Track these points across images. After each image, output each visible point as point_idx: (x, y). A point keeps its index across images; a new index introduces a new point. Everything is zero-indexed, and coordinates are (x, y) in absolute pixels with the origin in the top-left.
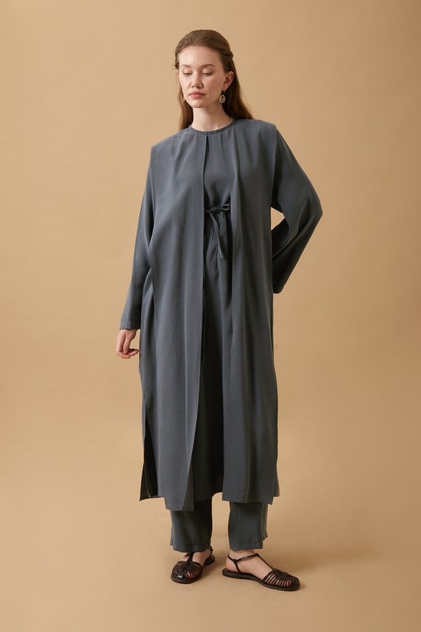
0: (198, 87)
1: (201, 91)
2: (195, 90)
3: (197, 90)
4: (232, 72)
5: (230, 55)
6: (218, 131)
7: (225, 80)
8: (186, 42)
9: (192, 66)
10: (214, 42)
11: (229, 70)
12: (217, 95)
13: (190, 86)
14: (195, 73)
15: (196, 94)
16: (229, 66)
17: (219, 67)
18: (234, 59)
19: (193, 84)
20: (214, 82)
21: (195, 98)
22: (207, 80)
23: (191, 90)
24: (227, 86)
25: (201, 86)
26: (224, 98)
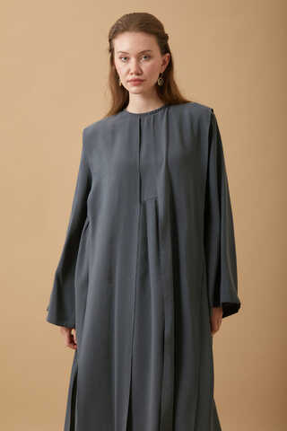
0: (138, 74)
1: (140, 77)
2: (134, 77)
3: (136, 77)
4: (168, 54)
6: (152, 112)
7: (161, 63)
8: (122, 28)
9: (128, 52)
11: (165, 53)
12: (155, 79)
13: (128, 73)
14: (133, 60)
15: (135, 80)
16: (165, 49)
17: (156, 51)
18: (169, 42)
19: (132, 71)
20: (153, 66)
21: (135, 85)
22: (146, 66)
23: (130, 77)
24: (164, 68)
25: (140, 72)
26: (162, 81)
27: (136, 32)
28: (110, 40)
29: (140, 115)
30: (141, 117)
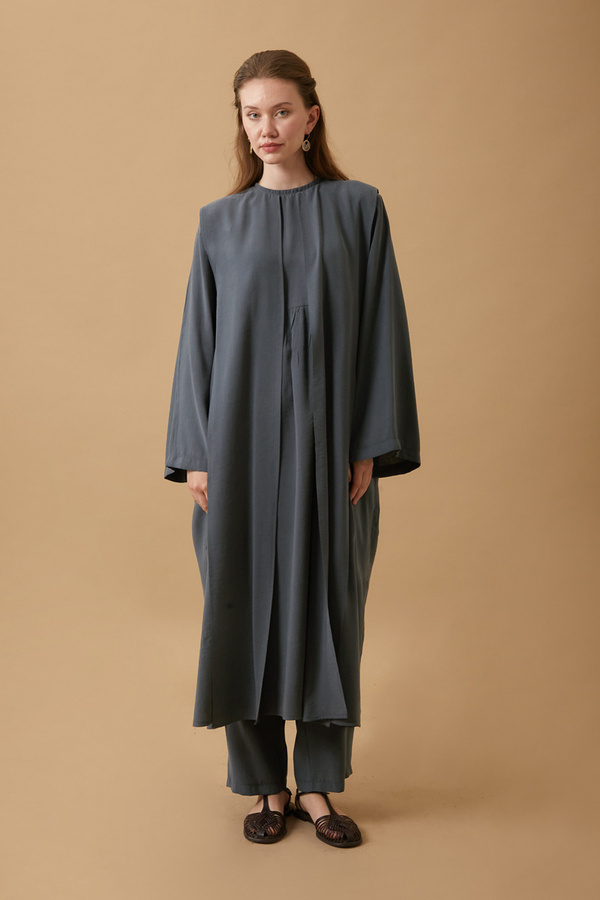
0: (272, 136)
1: (276, 141)
2: (267, 140)
3: (271, 141)
4: (316, 107)
5: (312, 83)
6: (297, 190)
7: (307, 119)
8: (249, 74)
9: (259, 107)
10: (287, 68)
11: (312, 105)
12: (299, 142)
13: (259, 135)
14: (265, 117)
15: (270, 145)
16: (311, 99)
17: (298, 103)
18: (317, 89)
19: (265, 132)
20: (293, 125)
21: (269, 152)
22: (283, 125)
23: (263, 141)
24: (311, 127)
25: (275, 134)
26: (309, 145)
27: (267, 77)
28: (236, 91)
29: (280, 192)
30: (281, 195)
